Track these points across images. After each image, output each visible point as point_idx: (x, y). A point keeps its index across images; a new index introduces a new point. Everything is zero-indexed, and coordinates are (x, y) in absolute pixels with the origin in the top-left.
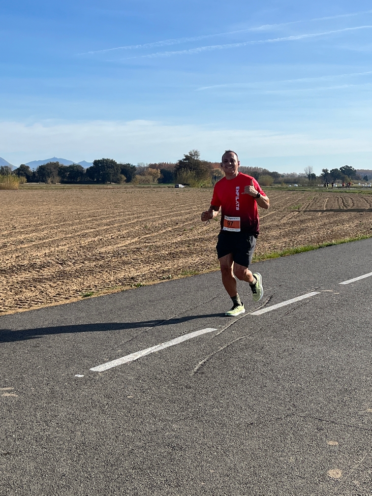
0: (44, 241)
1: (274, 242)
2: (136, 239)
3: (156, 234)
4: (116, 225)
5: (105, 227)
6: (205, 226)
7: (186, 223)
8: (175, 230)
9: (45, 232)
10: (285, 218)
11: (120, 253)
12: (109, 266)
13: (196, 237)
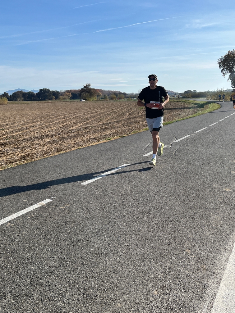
0: (42, 126)
1: (142, 123)
2: (82, 124)
3: (88, 121)
4: (68, 118)
5: (64, 119)
6: (107, 117)
7: (98, 117)
8: (96, 119)
9: (39, 122)
10: (140, 113)
11: (80, 129)
12: (80, 134)
13: (107, 122)
